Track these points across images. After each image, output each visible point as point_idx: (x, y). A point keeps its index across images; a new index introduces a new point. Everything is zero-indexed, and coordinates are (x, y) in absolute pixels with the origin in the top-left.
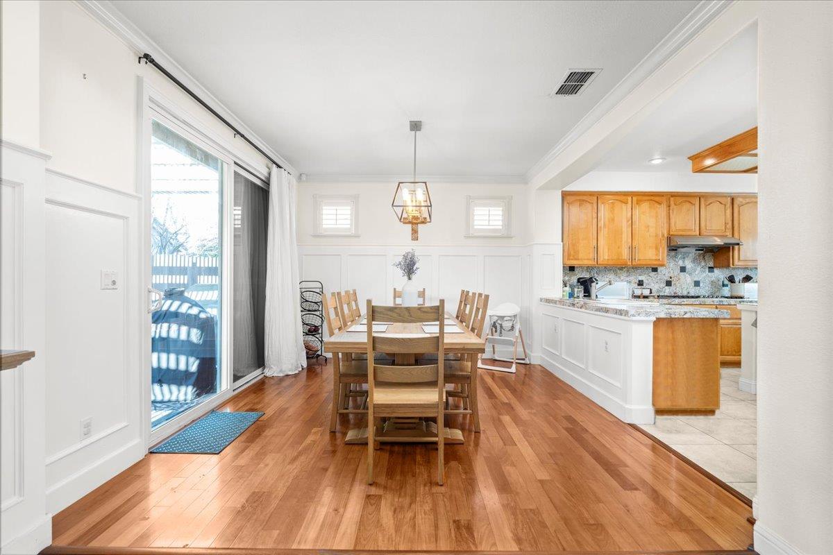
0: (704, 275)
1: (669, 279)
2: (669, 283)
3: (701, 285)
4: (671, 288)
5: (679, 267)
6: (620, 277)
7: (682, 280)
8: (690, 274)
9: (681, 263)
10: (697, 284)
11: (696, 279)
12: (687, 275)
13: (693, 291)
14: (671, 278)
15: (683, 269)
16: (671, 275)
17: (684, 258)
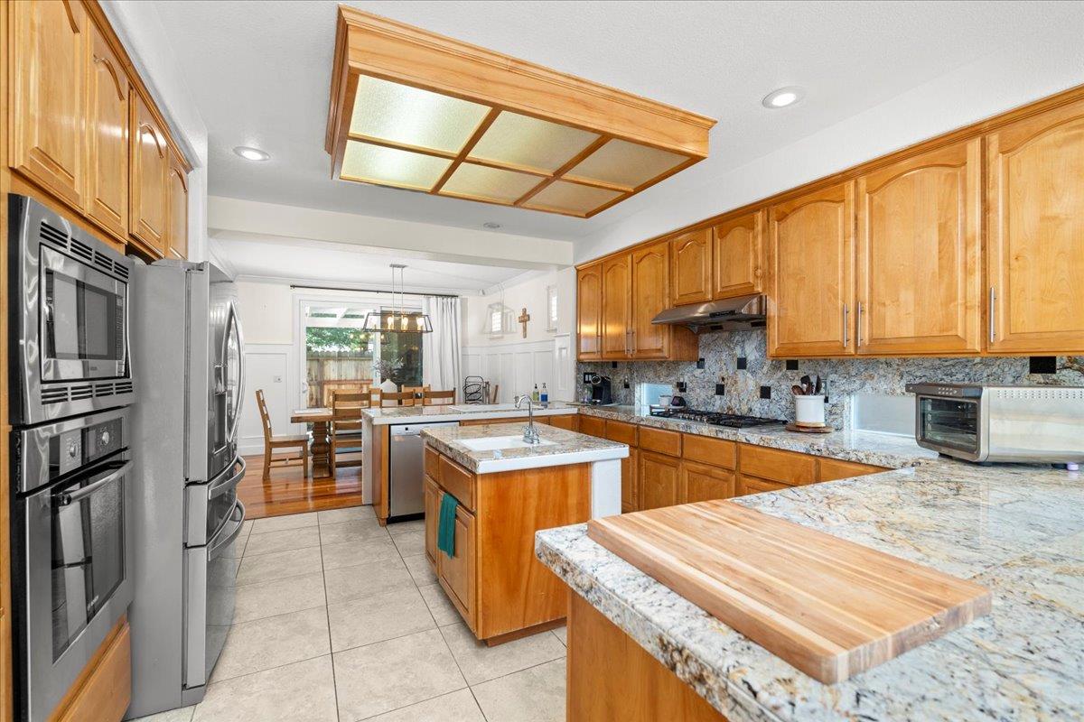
0: (780, 374)
1: (721, 382)
2: (720, 390)
3: (773, 395)
4: (724, 397)
5: (735, 359)
6: (659, 377)
7: (740, 385)
8: (753, 373)
9: (738, 352)
10: (765, 392)
11: (764, 383)
12: (749, 375)
13: (759, 408)
14: (723, 379)
15: (742, 364)
16: (724, 374)
17: (743, 341)
